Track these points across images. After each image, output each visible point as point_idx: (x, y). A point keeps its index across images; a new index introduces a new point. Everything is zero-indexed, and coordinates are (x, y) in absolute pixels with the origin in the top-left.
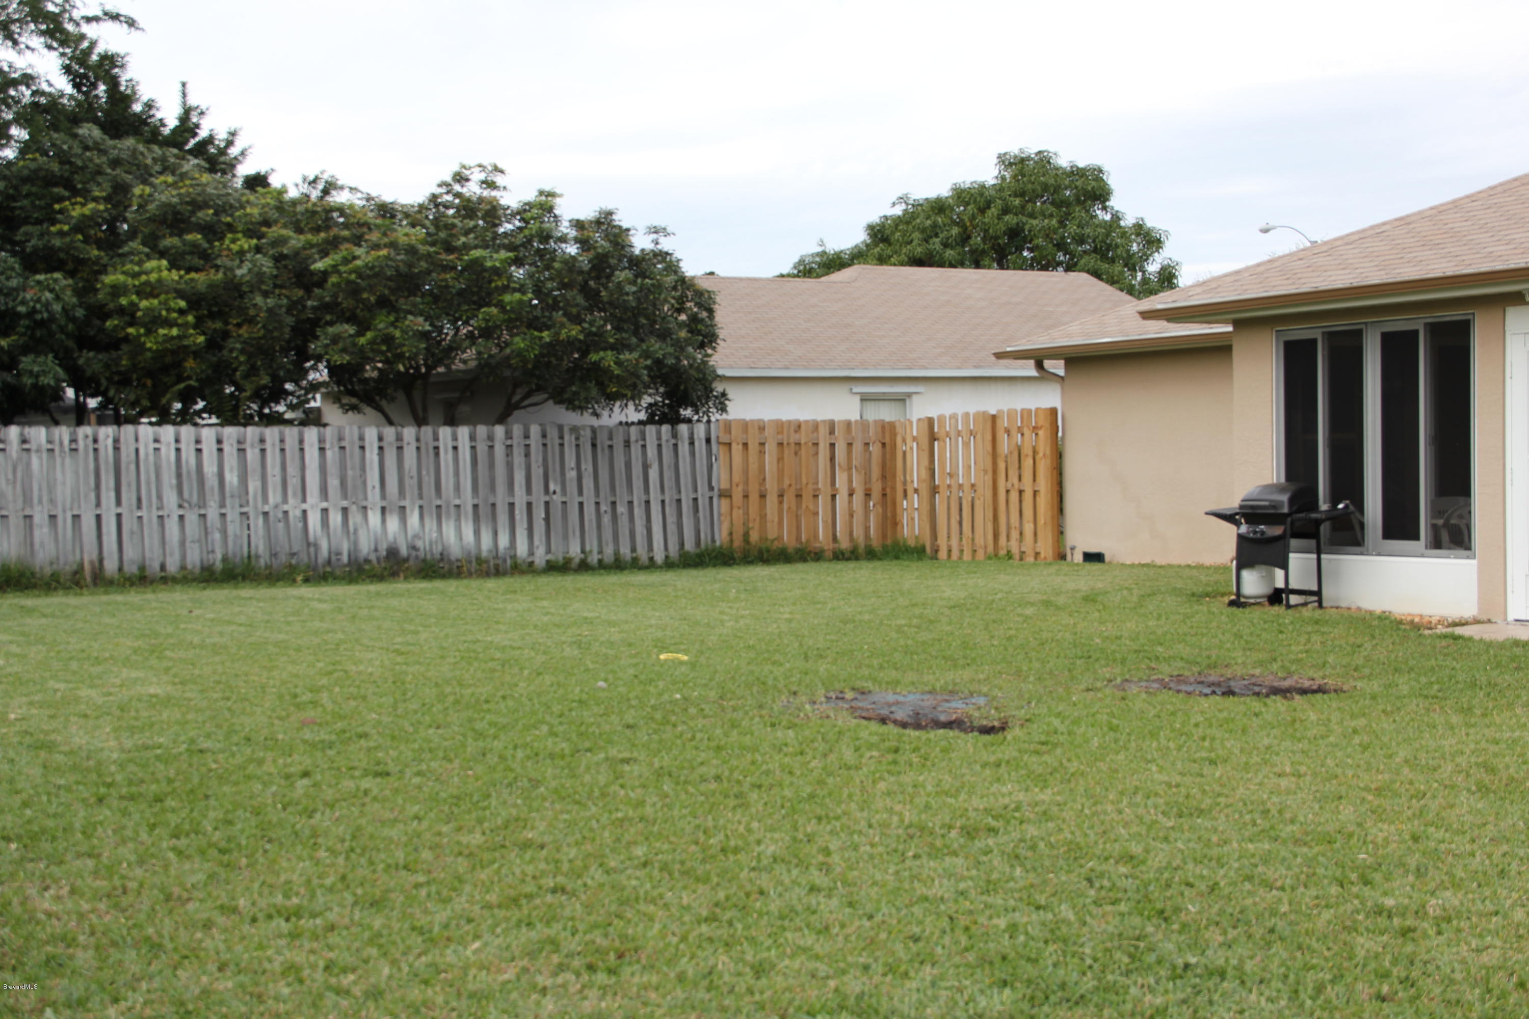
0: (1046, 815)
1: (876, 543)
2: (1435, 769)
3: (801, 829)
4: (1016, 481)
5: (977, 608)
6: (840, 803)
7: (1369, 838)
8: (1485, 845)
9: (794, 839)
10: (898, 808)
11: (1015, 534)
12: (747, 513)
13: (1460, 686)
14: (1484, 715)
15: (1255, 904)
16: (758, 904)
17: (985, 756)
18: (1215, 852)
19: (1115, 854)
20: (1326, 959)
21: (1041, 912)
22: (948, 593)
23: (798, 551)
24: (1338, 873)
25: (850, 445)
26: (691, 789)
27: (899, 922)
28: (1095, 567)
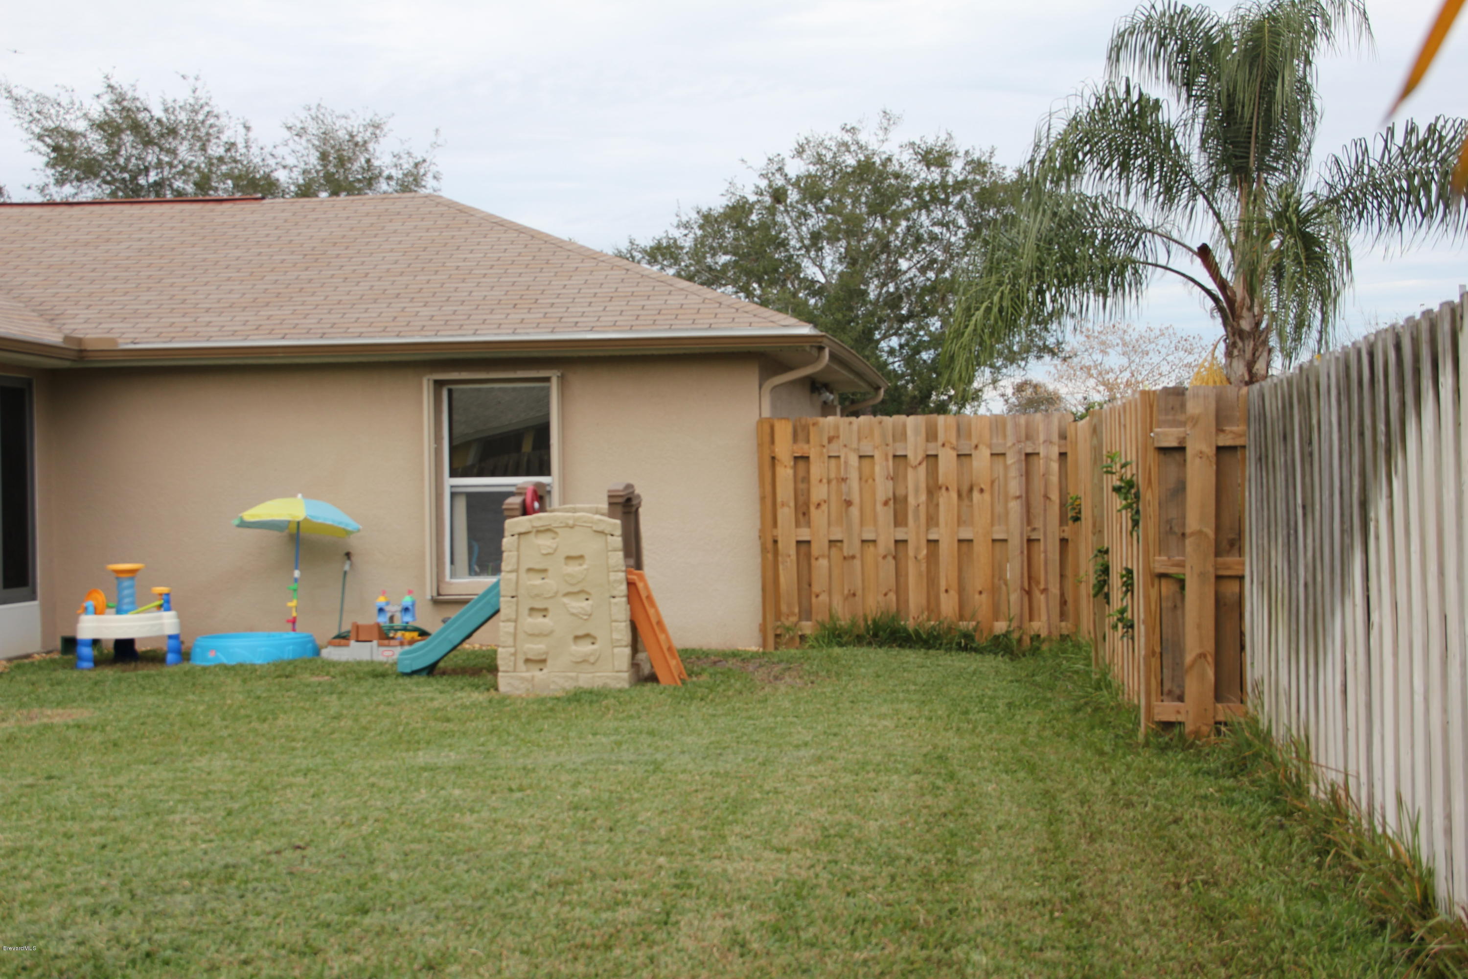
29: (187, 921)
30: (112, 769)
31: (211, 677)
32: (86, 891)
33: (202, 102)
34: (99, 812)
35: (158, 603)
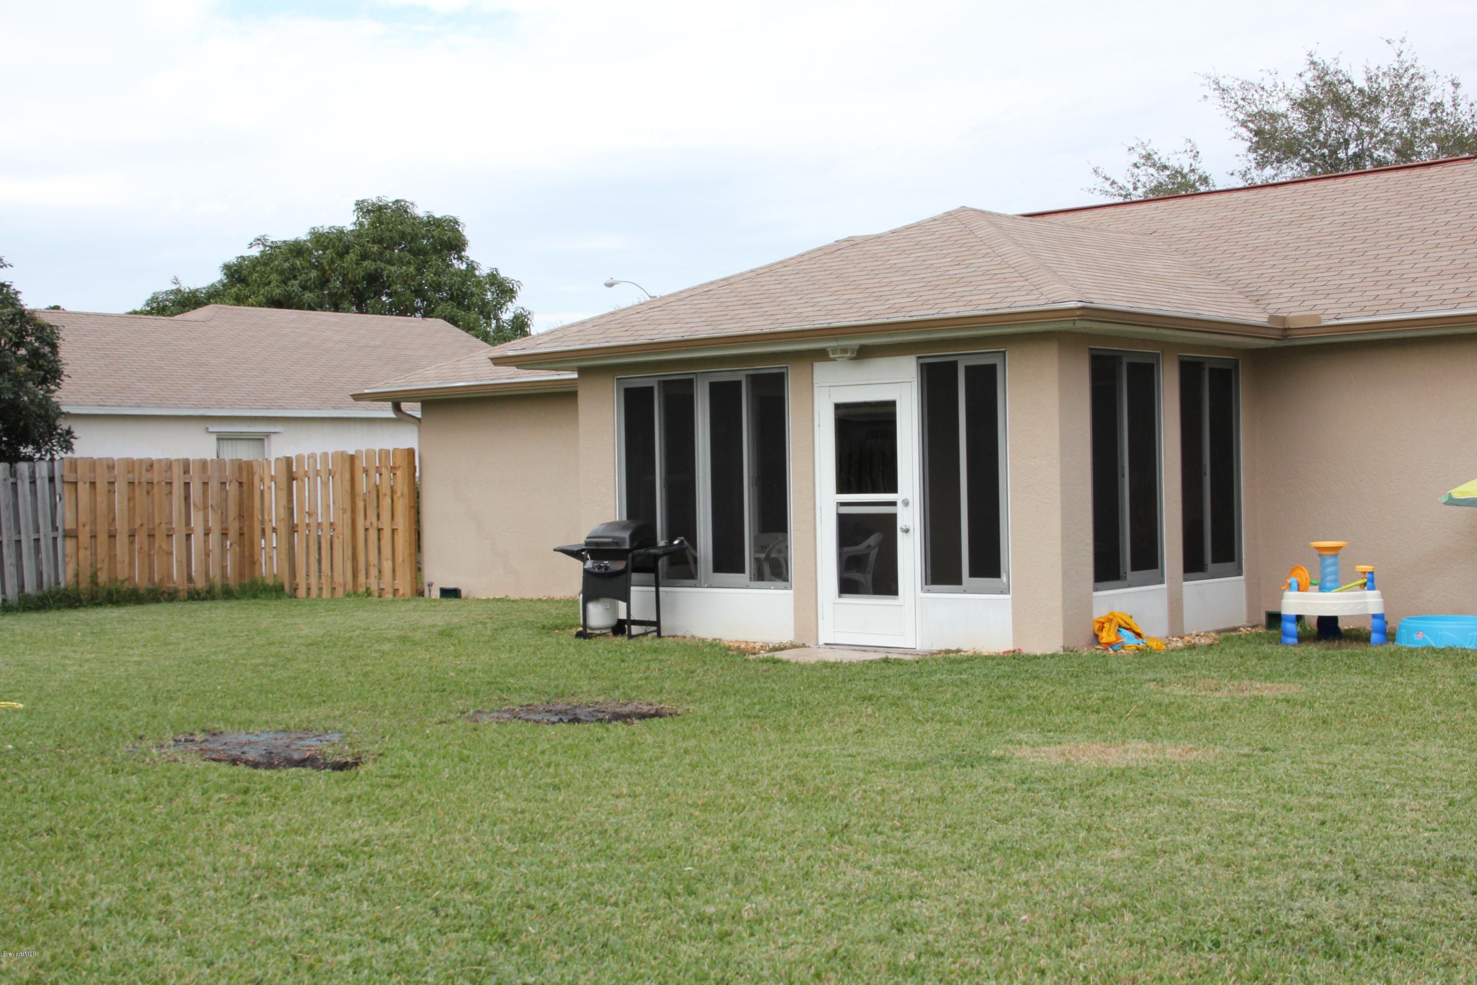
0: (395, 848)
1: (233, 582)
2: (753, 784)
3: (141, 878)
4: (374, 520)
5: (335, 645)
6: (183, 848)
7: (695, 851)
8: (793, 851)
9: (133, 889)
10: (245, 849)
11: (374, 572)
12: (95, 554)
13: (778, 706)
14: (797, 731)
15: (590, 921)
16: (89, 961)
17: (336, 792)
18: (556, 873)
19: (461, 882)
20: (653, 968)
21: (386, 945)
22: (306, 631)
23: (150, 591)
24: (666, 887)
25: (205, 484)
26: (19, 844)
27: (241, 967)
28: (452, 602)
29: (1417, 910)
30: (1324, 746)
31: (1419, 660)
32: (1310, 866)
33: (1406, 65)
34: (1316, 788)
35: (1361, 581)
